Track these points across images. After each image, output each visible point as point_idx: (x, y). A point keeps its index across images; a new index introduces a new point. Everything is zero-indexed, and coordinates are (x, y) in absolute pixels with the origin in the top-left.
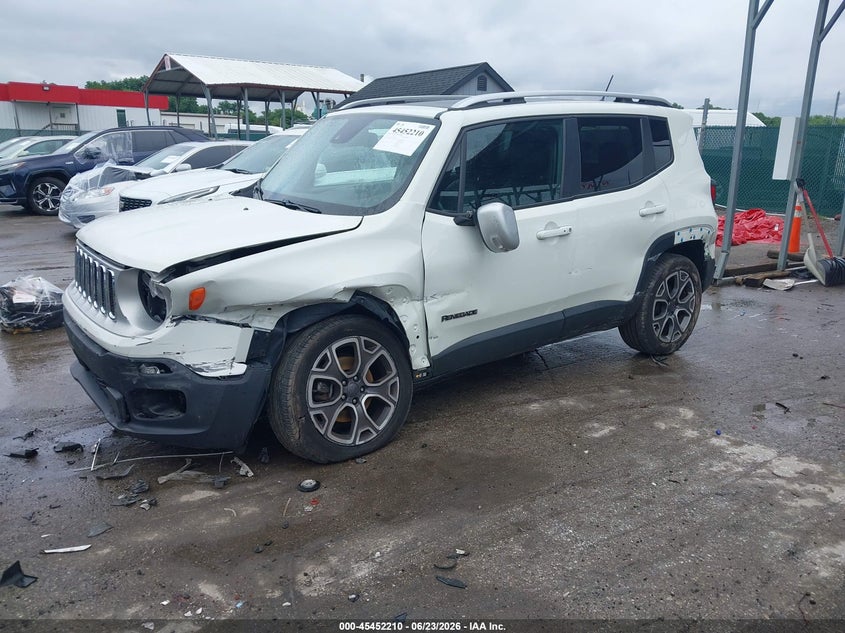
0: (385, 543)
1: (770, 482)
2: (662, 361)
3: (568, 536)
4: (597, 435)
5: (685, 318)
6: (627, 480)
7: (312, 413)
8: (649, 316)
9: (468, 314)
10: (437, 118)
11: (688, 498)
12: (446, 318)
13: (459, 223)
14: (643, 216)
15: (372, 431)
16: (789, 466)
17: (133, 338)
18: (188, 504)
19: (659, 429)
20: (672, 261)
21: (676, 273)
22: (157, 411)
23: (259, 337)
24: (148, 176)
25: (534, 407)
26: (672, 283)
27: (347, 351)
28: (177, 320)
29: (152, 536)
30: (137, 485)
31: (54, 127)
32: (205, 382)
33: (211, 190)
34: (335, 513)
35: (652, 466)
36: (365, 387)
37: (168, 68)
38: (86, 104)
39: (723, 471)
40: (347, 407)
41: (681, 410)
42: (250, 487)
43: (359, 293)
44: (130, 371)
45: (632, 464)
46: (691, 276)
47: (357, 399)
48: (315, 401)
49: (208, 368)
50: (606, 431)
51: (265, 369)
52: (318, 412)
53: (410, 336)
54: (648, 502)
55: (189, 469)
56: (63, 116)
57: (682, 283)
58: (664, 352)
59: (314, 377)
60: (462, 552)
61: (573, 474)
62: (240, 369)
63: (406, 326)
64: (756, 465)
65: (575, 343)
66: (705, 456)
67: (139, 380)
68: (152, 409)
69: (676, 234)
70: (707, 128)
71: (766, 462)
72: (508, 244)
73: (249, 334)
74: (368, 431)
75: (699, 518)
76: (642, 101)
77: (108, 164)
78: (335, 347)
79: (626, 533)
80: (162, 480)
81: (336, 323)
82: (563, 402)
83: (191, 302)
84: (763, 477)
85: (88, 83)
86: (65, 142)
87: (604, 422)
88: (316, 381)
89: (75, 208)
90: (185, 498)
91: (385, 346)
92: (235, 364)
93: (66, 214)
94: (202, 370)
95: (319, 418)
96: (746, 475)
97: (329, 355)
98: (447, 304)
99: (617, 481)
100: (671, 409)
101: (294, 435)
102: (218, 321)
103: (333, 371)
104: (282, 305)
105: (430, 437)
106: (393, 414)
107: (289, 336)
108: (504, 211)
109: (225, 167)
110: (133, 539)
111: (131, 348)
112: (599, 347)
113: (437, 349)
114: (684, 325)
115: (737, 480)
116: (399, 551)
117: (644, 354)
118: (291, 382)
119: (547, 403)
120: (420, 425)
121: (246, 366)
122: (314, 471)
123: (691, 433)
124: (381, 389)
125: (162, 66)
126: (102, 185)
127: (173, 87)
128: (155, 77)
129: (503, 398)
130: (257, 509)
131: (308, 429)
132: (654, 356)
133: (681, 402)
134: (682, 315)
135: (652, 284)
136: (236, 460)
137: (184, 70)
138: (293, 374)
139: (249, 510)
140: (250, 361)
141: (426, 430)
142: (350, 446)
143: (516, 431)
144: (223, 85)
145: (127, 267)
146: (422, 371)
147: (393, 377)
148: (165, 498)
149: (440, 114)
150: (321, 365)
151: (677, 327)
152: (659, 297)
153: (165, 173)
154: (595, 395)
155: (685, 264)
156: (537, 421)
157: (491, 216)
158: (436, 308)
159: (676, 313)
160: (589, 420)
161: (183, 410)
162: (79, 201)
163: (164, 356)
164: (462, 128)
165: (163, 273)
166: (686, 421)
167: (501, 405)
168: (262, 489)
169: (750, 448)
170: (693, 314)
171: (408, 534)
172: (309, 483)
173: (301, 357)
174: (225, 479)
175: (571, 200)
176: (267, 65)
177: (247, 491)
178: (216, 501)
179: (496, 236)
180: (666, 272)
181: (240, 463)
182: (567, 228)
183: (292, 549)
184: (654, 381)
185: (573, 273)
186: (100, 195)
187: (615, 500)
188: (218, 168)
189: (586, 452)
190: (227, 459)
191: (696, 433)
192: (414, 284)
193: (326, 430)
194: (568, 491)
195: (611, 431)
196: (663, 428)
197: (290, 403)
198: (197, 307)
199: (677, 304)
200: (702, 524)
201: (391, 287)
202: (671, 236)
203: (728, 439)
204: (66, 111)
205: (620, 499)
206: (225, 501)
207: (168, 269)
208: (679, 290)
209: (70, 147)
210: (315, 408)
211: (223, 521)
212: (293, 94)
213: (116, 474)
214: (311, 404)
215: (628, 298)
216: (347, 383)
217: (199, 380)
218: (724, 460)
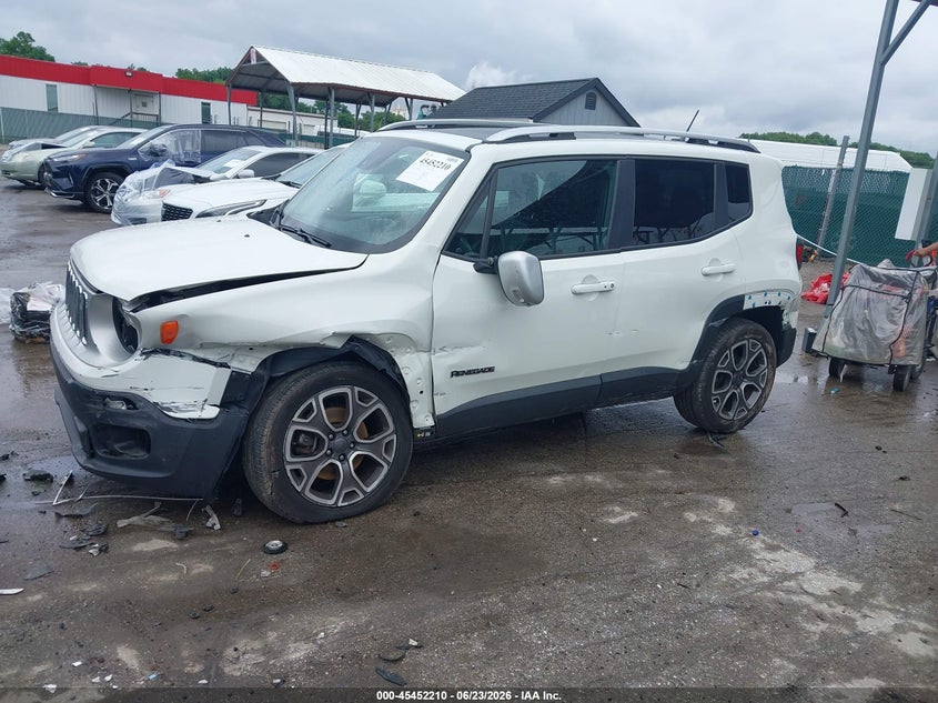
0: (334, 622)
1: (795, 598)
2: (717, 441)
3: (540, 638)
4: (613, 521)
5: (754, 393)
6: (630, 578)
7: (288, 468)
8: (707, 389)
9: (483, 371)
10: (468, 151)
11: (693, 607)
12: (456, 374)
13: (479, 269)
14: (706, 275)
15: (359, 492)
16: (823, 582)
17: (100, 368)
18: (141, 555)
19: (687, 521)
20: (740, 328)
21: (745, 342)
22: (121, 448)
23: (237, 379)
24: (207, 180)
25: (555, 480)
26: (739, 352)
27: (336, 402)
28: (147, 354)
29: (89, 587)
30: (94, 528)
31: (134, 116)
32: (173, 423)
33: (258, 203)
34: (293, 581)
35: (664, 563)
36: (355, 443)
37: (254, 62)
38: (170, 94)
39: (744, 579)
40: (332, 464)
41: (721, 501)
42: (212, 542)
43: (354, 338)
44: (95, 403)
45: (642, 559)
46: (763, 347)
47: (345, 456)
48: (294, 453)
49: (177, 408)
50: (626, 517)
51: (240, 414)
52: (295, 467)
53: (412, 391)
54: (645, 607)
55: (154, 514)
56: (144, 105)
57: (751, 354)
58: (724, 431)
59: (293, 428)
60: (415, 643)
61: (571, 564)
62: (211, 412)
63: (408, 379)
64: (787, 577)
65: (627, 410)
66: (730, 559)
67: (102, 415)
68: (117, 446)
69: (746, 298)
70: (842, 170)
71: (797, 573)
72: (530, 298)
73: (225, 374)
74: (354, 491)
75: (697, 633)
76: (721, 144)
77: (167, 164)
78: (322, 396)
79: (606, 642)
80: (122, 523)
81: (326, 370)
82: (589, 478)
83: (162, 335)
84: (788, 591)
85: (179, 70)
86: (134, 135)
87: (626, 506)
88: (297, 433)
89: (127, 209)
90: (140, 547)
91: (382, 399)
92: (206, 406)
93: (118, 215)
94: (170, 410)
95: (297, 473)
96: (770, 587)
97: (314, 404)
98: (458, 359)
99: (618, 578)
100: (708, 497)
101: (266, 489)
102: (195, 359)
103: (318, 422)
104: (265, 346)
105: (427, 505)
106: (386, 476)
107: (272, 380)
108: (528, 261)
109: (280, 179)
110: (69, 587)
111: (97, 379)
112: (654, 416)
113: (443, 407)
114: (752, 401)
115: (757, 591)
116: (347, 634)
117: (701, 431)
118: (267, 431)
119: (570, 478)
120: (421, 489)
121: (218, 410)
122: (286, 532)
123: (722, 530)
124: (375, 447)
125: (247, 59)
126: (157, 186)
127: (258, 82)
128: (240, 70)
129: (522, 466)
130: (210, 568)
131: (282, 483)
132: (712, 433)
133: (724, 491)
134: (749, 390)
135: (714, 352)
136: (208, 509)
137: (269, 64)
138: (269, 423)
139: (203, 567)
140: (224, 404)
141: (425, 495)
142: (330, 507)
143: (525, 507)
144: (308, 84)
145: (99, 292)
146: (425, 430)
147: (390, 434)
148: (118, 545)
149: (471, 147)
150: (305, 414)
151: (742, 403)
152: (721, 368)
153: (226, 178)
154: (629, 473)
155: (756, 332)
156: (552, 497)
157: (514, 265)
158: (444, 362)
159: (743, 387)
160: (611, 502)
161: (148, 451)
162: (132, 202)
163: (133, 391)
164: (494, 165)
165: (134, 301)
166: (721, 515)
167: (518, 474)
168: (224, 545)
169: (785, 555)
170: (763, 390)
171: (363, 615)
172: (276, 544)
173: (280, 404)
174: (186, 530)
175: (619, 252)
176: (359, 65)
177: (209, 546)
178: (172, 553)
179: (517, 288)
180: (733, 339)
181: (210, 512)
182: (608, 283)
183: (232, 618)
184: (703, 463)
185: (615, 334)
186: (154, 197)
187: (608, 600)
188: (274, 179)
189: (595, 540)
190: (201, 505)
191: (728, 531)
192: (421, 334)
193: (304, 488)
194: (558, 584)
195: (632, 518)
196: (692, 520)
197: (264, 454)
198: (169, 341)
199: (745, 377)
200: (698, 641)
201: (391, 335)
202: (740, 300)
203: (763, 541)
204: (147, 100)
205: (614, 599)
206: (180, 555)
207: (141, 298)
208: (748, 361)
209: (136, 142)
210: (292, 462)
211: (170, 577)
212: (386, 98)
213: (77, 512)
214: (288, 457)
215: (682, 366)
216: (334, 437)
217: (167, 421)
218: (751, 566)
